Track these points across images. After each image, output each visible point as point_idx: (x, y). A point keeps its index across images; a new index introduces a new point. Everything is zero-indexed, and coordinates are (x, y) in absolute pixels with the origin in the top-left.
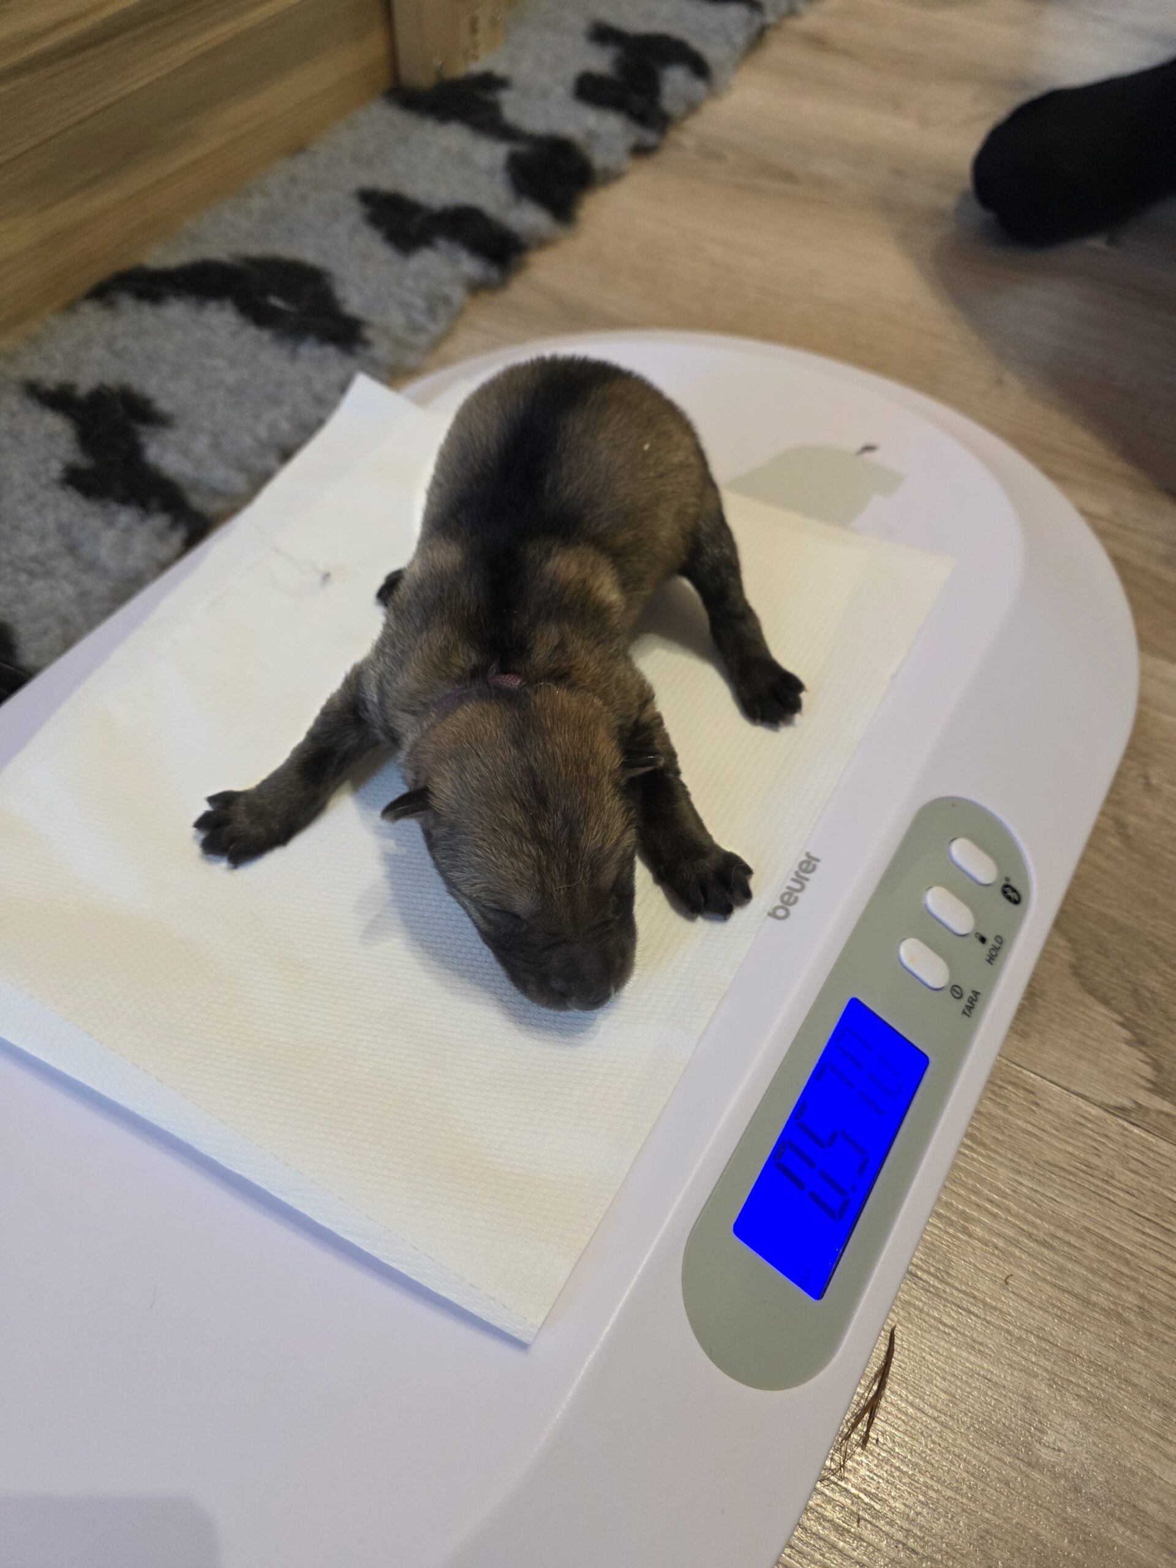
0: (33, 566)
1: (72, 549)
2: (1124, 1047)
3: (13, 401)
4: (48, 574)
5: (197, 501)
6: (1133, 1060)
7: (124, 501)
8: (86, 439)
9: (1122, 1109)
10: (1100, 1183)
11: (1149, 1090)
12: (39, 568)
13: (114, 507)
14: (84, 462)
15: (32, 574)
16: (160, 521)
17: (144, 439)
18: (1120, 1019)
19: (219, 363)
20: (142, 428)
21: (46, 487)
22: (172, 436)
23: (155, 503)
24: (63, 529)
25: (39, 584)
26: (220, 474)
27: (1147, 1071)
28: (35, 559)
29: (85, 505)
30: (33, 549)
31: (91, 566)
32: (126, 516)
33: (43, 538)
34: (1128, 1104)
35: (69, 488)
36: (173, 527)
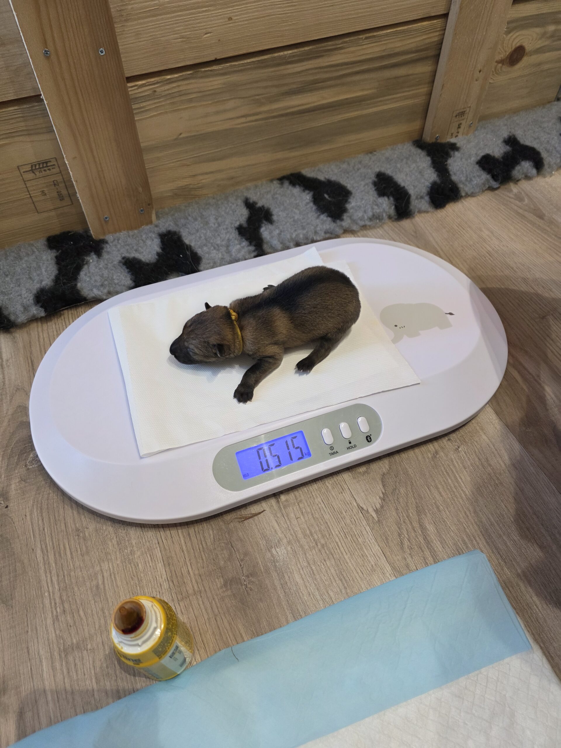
0: (216, 246)
1: (228, 246)
2: (378, 498)
3: (240, 202)
4: (218, 250)
5: (265, 247)
6: (378, 502)
7: (247, 239)
8: (250, 220)
9: (362, 508)
10: (340, 518)
11: (374, 510)
12: (217, 248)
13: (244, 240)
14: (245, 225)
15: (215, 248)
16: (252, 248)
17: (263, 225)
18: (383, 491)
19: (297, 211)
20: (264, 222)
21: (232, 228)
22: (270, 227)
23: (254, 243)
24: (229, 240)
25: (215, 251)
26: (275, 242)
27: (378, 506)
28: (217, 245)
29: (237, 236)
30: (219, 242)
31: (228, 252)
32: (245, 243)
33: (223, 241)
34: (365, 508)
35: (237, 231)
36: (254, 251)
